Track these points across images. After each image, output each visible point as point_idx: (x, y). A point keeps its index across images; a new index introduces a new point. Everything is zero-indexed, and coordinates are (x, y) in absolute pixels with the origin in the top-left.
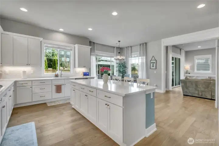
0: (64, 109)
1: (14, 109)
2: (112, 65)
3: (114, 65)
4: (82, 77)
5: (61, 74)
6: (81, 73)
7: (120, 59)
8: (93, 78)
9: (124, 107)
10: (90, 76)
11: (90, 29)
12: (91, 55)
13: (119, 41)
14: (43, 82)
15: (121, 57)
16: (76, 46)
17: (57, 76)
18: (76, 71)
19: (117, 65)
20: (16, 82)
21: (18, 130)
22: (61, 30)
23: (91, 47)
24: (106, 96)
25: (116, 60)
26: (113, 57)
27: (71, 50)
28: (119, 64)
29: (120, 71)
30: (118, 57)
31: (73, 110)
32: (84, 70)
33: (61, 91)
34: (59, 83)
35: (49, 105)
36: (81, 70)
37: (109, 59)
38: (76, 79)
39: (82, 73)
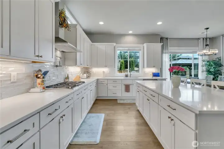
0: (129, 108)
1: (96, 100)
2: (194, 64)
3: (198, 64)
4: (151, 78)
5: (130, 75)
6: (150, 74)
7: (209, 53)
8: (165, 79)
9: (197, 131)
10: (162, 77)
11: (160, 23)
12: (162, 53)
13: (207, 29)
14: (115, 81)
15: (209, 51)
16: (145, 45)
17: (127, 76)
18: (145, 72)
19: (204, 63)
20: (98, 80)
21: (93, 117)
22: (131, 32)
23: (162, 44)
24: (169, 106)
25: (201, 55)
26: (196, 52)
27: (140, 50)
28: (208, 62)
29: (209, 72)
30: (205, 51)
31: (137, 112)
32: (154, 70)
33: (129, 90)
34: (128, 83)
35: (118, 102)
36: (150, 71)
37: (190, 55)
38: (144, 80)
39: (152, 74)
